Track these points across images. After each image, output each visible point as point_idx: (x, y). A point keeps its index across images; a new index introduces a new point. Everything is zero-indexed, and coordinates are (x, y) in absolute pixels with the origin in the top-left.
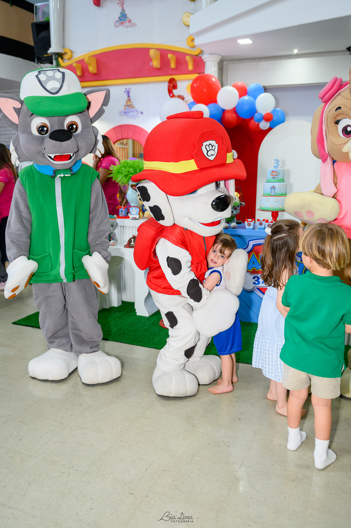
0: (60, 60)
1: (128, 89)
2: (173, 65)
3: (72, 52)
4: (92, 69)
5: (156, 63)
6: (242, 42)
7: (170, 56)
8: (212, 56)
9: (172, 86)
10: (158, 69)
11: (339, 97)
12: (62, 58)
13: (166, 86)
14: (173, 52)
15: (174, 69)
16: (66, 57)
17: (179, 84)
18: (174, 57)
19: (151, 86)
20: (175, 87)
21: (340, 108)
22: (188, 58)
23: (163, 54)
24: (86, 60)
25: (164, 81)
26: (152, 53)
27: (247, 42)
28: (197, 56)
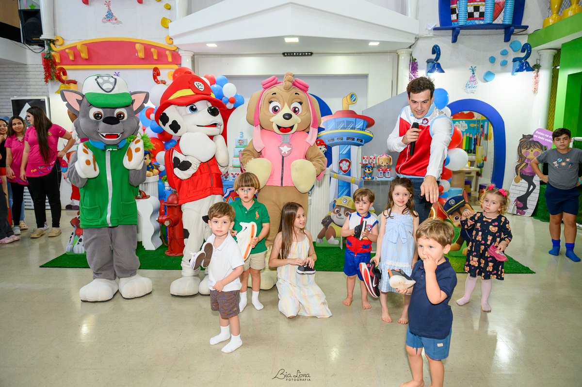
0: (52, 45)
1: (117, 73)
2: (155, 57)
3: (63, 40)
4: (84, 55)
5: (141, 55)
6: (209, 45)
7: (152, 50)
8: (186, 52)
9: (156, 73)
10: (143, 59)
11: (275, 88)
12: (54, 44)
13: (151, 72)
14: (155, 47)
15: (156, 60)
16: (57, 43)
17: (161, 72)
18: (156, 51)
19: (138, 72)
20: (159, 74)
21: (275, 94)
22: (167, 52)
23: (147, 48)
24: (79, 47)
25: (149, 69)
26: (137, 46)
27: (214, 45)
28: (174, 51)
